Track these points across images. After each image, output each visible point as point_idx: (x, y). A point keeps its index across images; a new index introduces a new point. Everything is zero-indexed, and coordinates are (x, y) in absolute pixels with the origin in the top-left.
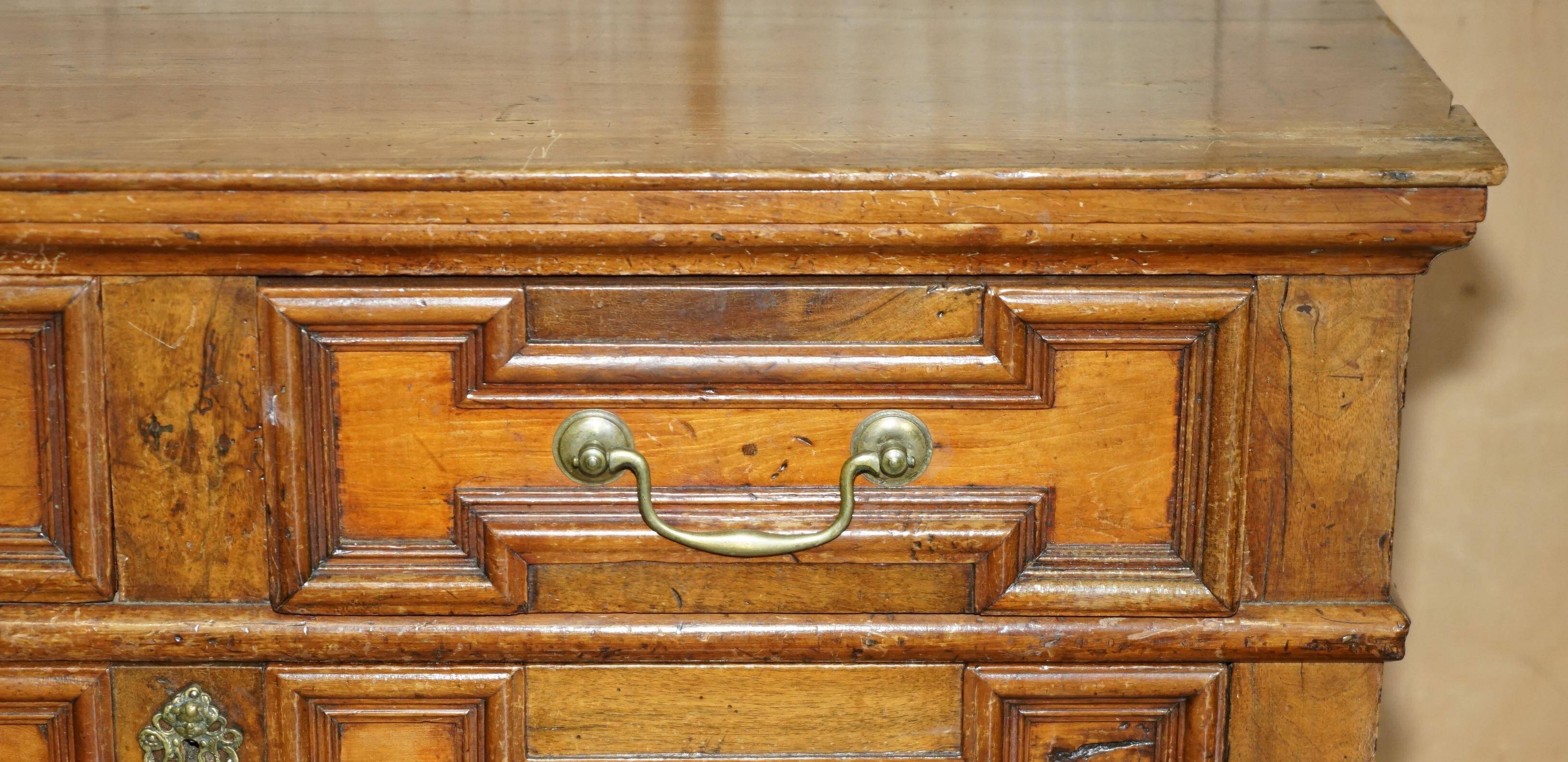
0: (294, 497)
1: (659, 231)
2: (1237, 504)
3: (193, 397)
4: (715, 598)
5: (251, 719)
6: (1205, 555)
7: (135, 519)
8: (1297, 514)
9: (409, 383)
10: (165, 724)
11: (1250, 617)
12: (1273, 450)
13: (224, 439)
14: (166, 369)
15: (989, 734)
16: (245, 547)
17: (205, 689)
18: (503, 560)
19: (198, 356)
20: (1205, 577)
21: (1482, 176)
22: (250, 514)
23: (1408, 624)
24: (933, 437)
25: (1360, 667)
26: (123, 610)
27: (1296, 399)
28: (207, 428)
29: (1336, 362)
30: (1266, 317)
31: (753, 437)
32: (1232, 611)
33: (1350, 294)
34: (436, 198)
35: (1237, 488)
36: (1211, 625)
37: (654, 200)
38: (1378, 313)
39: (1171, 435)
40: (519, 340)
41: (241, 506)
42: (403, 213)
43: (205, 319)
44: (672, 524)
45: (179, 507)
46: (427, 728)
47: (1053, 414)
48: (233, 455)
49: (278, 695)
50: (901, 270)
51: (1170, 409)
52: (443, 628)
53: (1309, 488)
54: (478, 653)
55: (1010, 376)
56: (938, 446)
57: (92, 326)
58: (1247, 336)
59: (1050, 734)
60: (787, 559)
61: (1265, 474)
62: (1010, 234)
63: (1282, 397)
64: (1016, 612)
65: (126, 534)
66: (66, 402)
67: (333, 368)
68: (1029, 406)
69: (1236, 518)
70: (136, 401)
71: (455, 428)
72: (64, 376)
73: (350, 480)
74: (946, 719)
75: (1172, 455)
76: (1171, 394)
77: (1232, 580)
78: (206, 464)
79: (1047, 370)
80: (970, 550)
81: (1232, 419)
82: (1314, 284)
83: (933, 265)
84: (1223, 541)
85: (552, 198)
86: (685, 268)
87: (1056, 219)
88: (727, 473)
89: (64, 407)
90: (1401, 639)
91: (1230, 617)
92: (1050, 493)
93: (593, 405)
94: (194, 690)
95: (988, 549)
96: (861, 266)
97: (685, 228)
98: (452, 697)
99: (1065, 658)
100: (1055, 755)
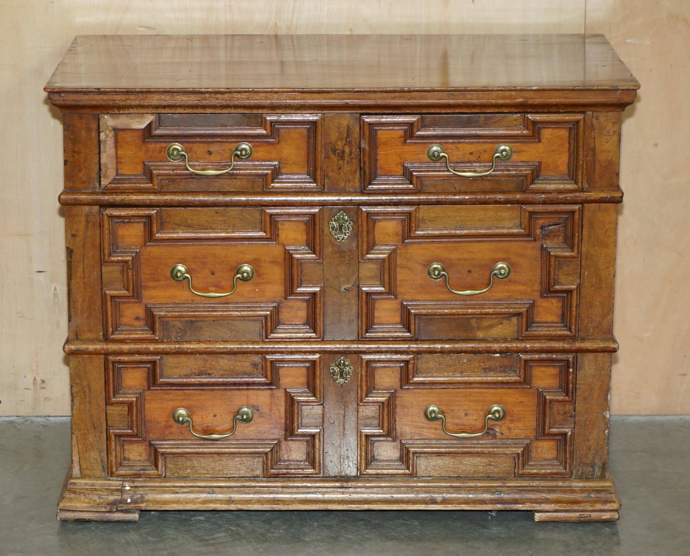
0: (367, 164)
1: (452, 102)
2: (583, 164)
3: (344, 143)
4: (463, 189)
5: (355, 219)
6: (576, 177)
7: (330, 171)
8: (597, 167)
9: (394, 138)
10: (335, 221)
11: (587, 192)
12: (591, 153)
13: (351, 153)
14: (338, 136)
15: (526, 221)
16: (354, 178)
17: (344, 212)
18: (414, 179)
19: (346, 133)
20: (576, 183)
21: (635, 88)
22: (356, 170)
23: (623, 193)
24: (514, 150)
25: (613, 205)
26: (326, 193)
27: (596, 141)
28: (347, 150)
29: (604, 132)
30: (588, 122)
31: (472, 150)
32: (582, 191)
33: (607, 116)
34: (402, 94)
35: (583, 161)
36: (578, 194)
37: (451, 94)
38: (614, 120)
39: (567, 149)
40: (420, 127)
41: (354, 168)
42: (394, 98)
43: (348, 123)
44: (454, 170)
45: (340, 168)
46: (395, 222)
47: (540, 144)
48: (352, 156)
49: (362, 213)
50: (506, 111)
51: (567, 143)
53: (600, 162)
54: (408, 202)
55: (531, 135)
56: (514, 152)
57: (322, 126)
58: (584, 125)
59: (541, 222)
60: (480, 178)
61: (588, 158)
62: (530, 102)
63: (593, 140)
64: (532, 192)
65: (327, 175)
66: (315, 143)
67: (376, 134)
68: (535, 142)
69: (583, 168)
70: (331, 143)
71: (404, 149)
72: (315, 137)
73: (380, 161)
74: (517, 218)
75: (567, 154)
76: (567, 139)
77: (582, 183)
78: (346, 158)
79: (539, 134)
80: (522, 176)
81: (581, 144)
82: (599, 114)
83: (513, 110)
84: (580, 173)
85: (428, 94)
86: (457, 111)
87: (541, 98)
88: (466, 159)
89: (315, 144)
90: (622, 197)
91: (582, 192)
92: (540, 163)
93: (436, 143)
94: (342, 212)
95: (526, 176)
96: (497, 110)
97: (458, 101)
98: (402, 213)
99: (544, 203)
100: (542, 227)
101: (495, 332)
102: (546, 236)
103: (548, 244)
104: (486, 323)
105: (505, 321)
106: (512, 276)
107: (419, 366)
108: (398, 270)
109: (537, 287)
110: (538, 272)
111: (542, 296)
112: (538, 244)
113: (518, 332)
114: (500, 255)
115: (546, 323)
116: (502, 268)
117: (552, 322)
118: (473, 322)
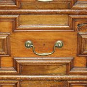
4: (41, 7)
15: (71, 22)
18: (17, 3)
46: (9, 22)
52: (11, 11)
59: (78, 23)
60: (49, 2)
64: (74, 9)
74: (66, 21)
98: (12, 18)
99: (79, 14)
100: (79, 25)
101: (56, 71)
102: (80, 29)
103: (81, 33)
104: (51, 67)
105: (60, 67)
106: (64, 47)
107: (22, 85)
108: (11, 43)
109: (75, 52)
110: (76, 45)
111: (77, 56)
112: (76, 33)
113: (66, 71)
114: (59, 38)
115: (79, 67)
116: (60, 43)
117: (82, 67)
118: (46, 67)
